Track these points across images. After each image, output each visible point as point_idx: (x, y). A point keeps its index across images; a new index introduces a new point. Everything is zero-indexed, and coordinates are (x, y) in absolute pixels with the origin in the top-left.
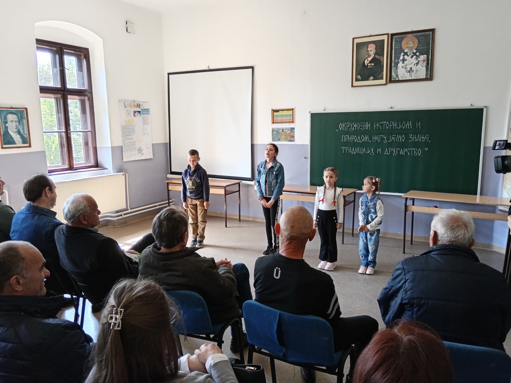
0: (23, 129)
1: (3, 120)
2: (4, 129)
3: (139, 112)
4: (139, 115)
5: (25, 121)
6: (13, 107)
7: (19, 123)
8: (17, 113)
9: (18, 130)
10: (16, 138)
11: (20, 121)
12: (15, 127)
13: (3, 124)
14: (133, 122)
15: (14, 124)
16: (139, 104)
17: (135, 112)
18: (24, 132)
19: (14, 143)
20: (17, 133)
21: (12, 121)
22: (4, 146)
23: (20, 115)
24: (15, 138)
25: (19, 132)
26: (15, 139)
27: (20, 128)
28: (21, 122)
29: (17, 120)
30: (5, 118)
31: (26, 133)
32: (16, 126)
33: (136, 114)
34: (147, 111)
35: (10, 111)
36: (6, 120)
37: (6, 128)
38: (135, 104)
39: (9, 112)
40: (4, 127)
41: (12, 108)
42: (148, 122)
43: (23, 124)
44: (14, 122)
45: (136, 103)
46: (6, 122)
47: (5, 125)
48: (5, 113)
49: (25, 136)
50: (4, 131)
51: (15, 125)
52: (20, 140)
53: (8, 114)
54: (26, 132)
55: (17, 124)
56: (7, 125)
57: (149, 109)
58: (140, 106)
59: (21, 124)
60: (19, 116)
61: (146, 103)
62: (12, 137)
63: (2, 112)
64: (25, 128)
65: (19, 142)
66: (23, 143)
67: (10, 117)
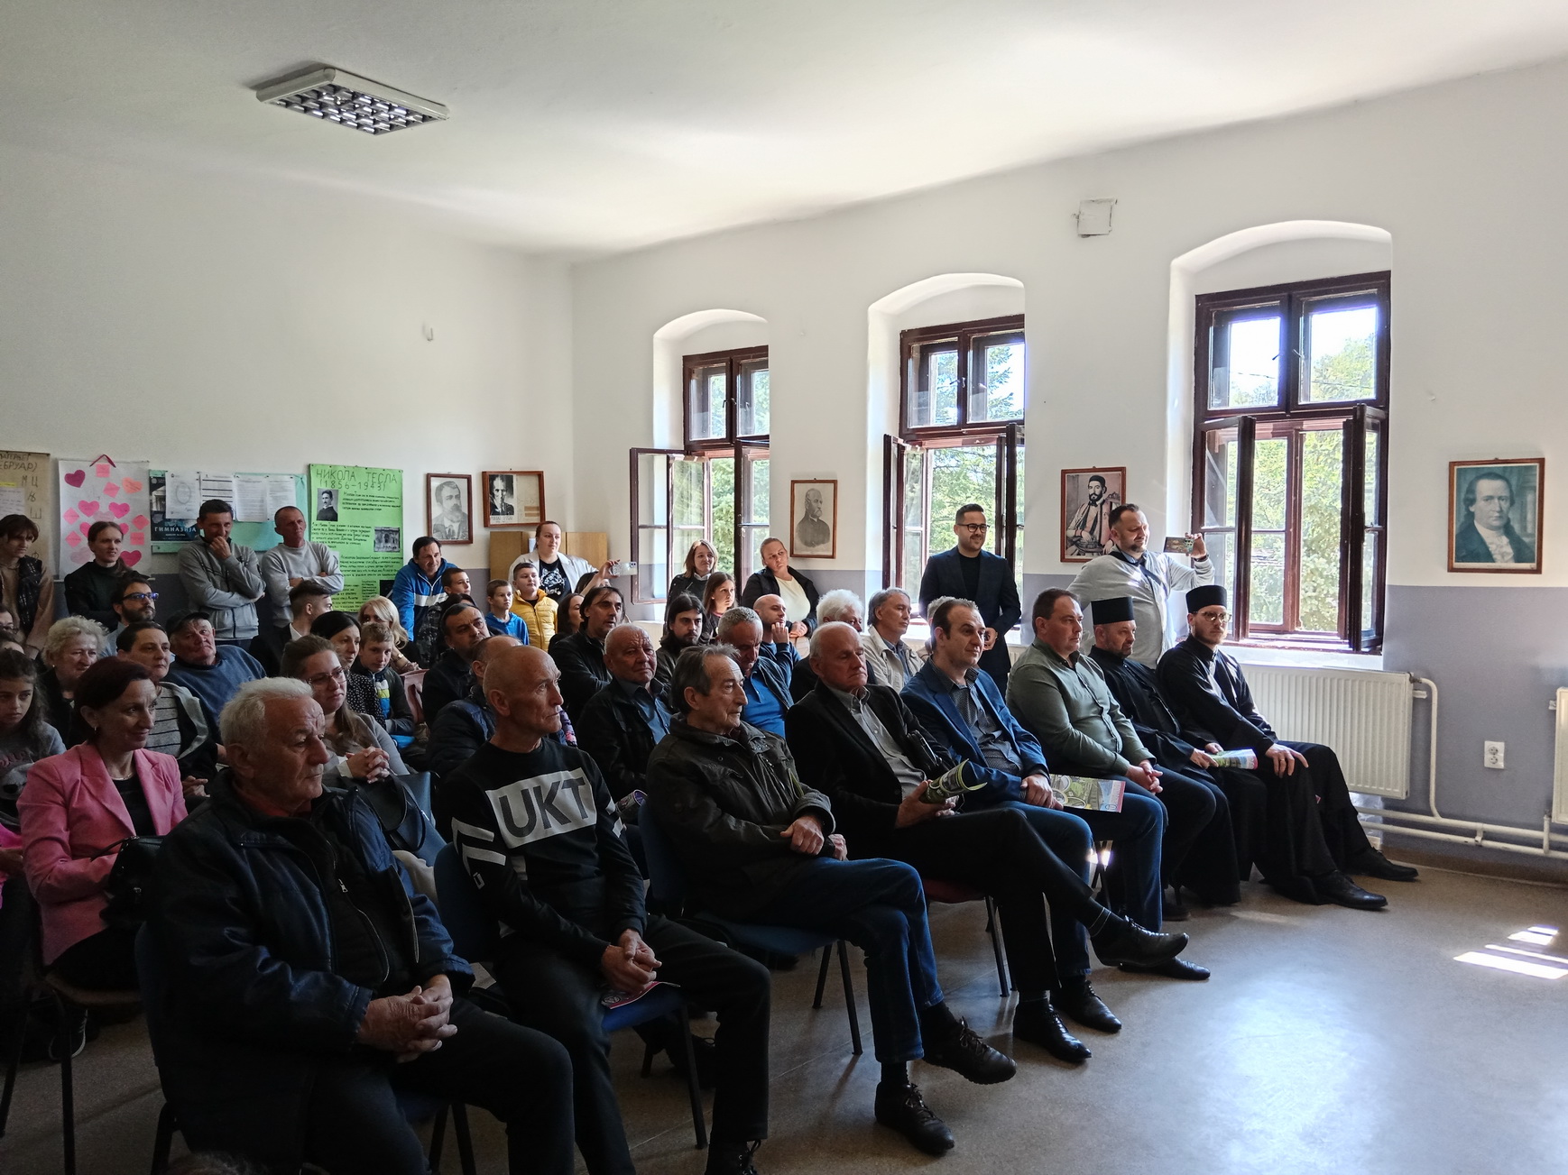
0: (1523, 519)
1: (1463, 496)
2: (1462, 519)
5: (1531, 498)
6: (1501, 458)
7: (1512, 503)
8: (1507, 475)
9: (1504, 521)
10: (1499, 545)
11: (1514, 498)
12: (1497, 514)
13: (1463, 507)
15: (1495, 505)
18: (1524, 528)
19: (1489, 558)
20: (1502, 531)
21: (1490, 498)
22: (1457, 565)
24: (1492, 543)
25: (1507, 529)
26: (1492, 548)
27: (1510, 516)
28: (1517, 500)
29: (1505, 493)
30: (1471, 490)
31: (1529, 530)
32: (1501, 511)
35: (1486, 471)
36: (1471, 496)
37: (1471, 516)
39: (1482, 473)
40: (1463, 513)
41: (1496, 461)
43: (1523, 507)
44: (1496, 501)
46: (1470, 502)
47: (1467, 510)
48: (1470, 477)
49: (1526, 540)
50: (1461, 525)
51: (1498, 509)
52: (1509, 550)
53: (1481, 477)
54: (1531, 528)
55: (1505, 505)
56: (1472, 509)
59: (1516, 505)
60: (1514, 482)
62: (1482, 542)
63: (1463, 476)
64: (1529, 517)
65: (1503, 555)
66: (1518, 559)
67: (1486, 487)
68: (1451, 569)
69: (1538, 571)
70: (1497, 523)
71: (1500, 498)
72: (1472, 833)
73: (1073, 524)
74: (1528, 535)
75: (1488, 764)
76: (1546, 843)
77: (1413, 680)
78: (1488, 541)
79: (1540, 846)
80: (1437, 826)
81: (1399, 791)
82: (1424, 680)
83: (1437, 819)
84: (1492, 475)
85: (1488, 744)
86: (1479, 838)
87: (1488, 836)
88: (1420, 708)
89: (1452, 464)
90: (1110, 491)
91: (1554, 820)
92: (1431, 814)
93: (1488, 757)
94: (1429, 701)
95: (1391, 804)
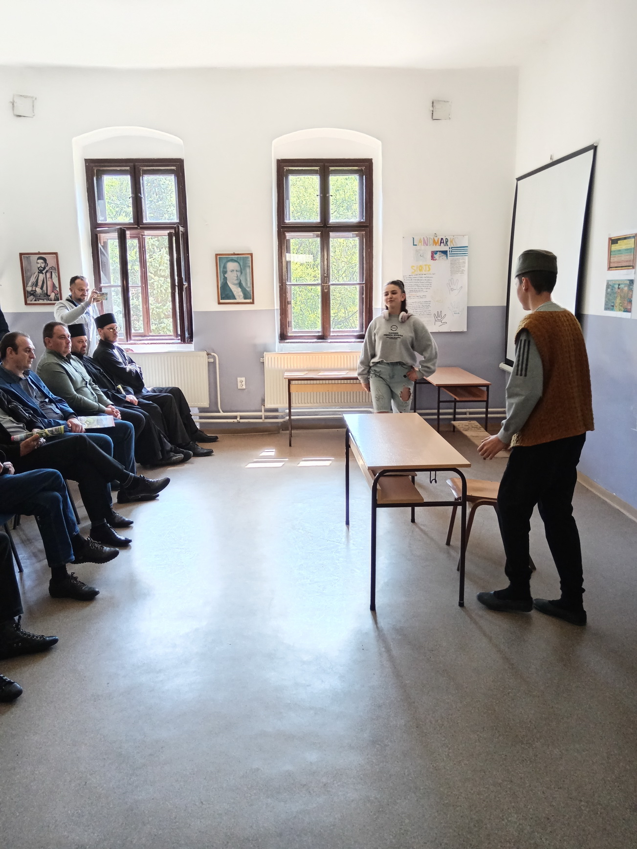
0: (246, 280)
1: (222, 270)
2: (222, 280)
3: (445, 252)
4: (444, 257)
5: (248, 271)
6: (236, 253)
7: (241, 273)
8: (239, 261)
9: (239, 281)
10: (237, 291)
11: (242, 270)
12: (236, 278)
13: (222, 275)
14: (428, 269)
15: (234, 274)
16: (446, 239)
17: (434, 253)
18: (247, 284)
19: (234, 298)
20: (238, 285)
21: (232, 271)
22: (222, 301)
23: (243, 262)
24: (235, 291)
25: (240, 285)
26: (235, 293)
27: (241, 279)
28: (243, 272)
29: (239, 269)
30: (225, 267)
32: (237, 277)
33: (437, 256)
34: (461, 250)
35: (230, 258)
36: (225, 270)
37: (225, 279)
38: (436, 239)
39: (229, 259)
40: (222, 277)
41: (234, 254)
42: (462, 268)
43: (246, 274)
44: (235, 272)
45: (438, 237)
46: (225, 272)
47: (224, 276)
48: (224, 261)
49: (248, 289)
50: (222, 283)
51: (236, 275)
52: (241, 294)
53: (229, 261)
54: (249, 284)
55: (239, 274)
56: (226, 276)
57: (467, 247)
58: (447, 242)
59: (243, 274)
60: (241, 264)
61: (463, 236)
62: (231, 291)
63: (222, 260)
64: (248, 279)
65: (239, 297)
66: (245, 298)
67: (231, 266)
68: (219, 303)
69: (253, 303)
70: (236, 282)
71: (236, 271)
72: (235, 417)
73: (30, 284)
74: (249, 288)
75: (239, 387)
76: (263, 417)
77: (208, 354)
78: (233, 290)
79: (261, 418)
80: (222, 417)
81: (206, 404)
82: (213, 354)
83: (222, 414)
84: (233, 260)
85: (239, 379)
86: (238, 419)
87: (241, 418)
88: (211, 366)
89: (217, 255)
90: (49, 266)
91: (266, 407)
92: (219, 412)
93: (239, 384)
94: (214, 363)
95: (202, 410)
